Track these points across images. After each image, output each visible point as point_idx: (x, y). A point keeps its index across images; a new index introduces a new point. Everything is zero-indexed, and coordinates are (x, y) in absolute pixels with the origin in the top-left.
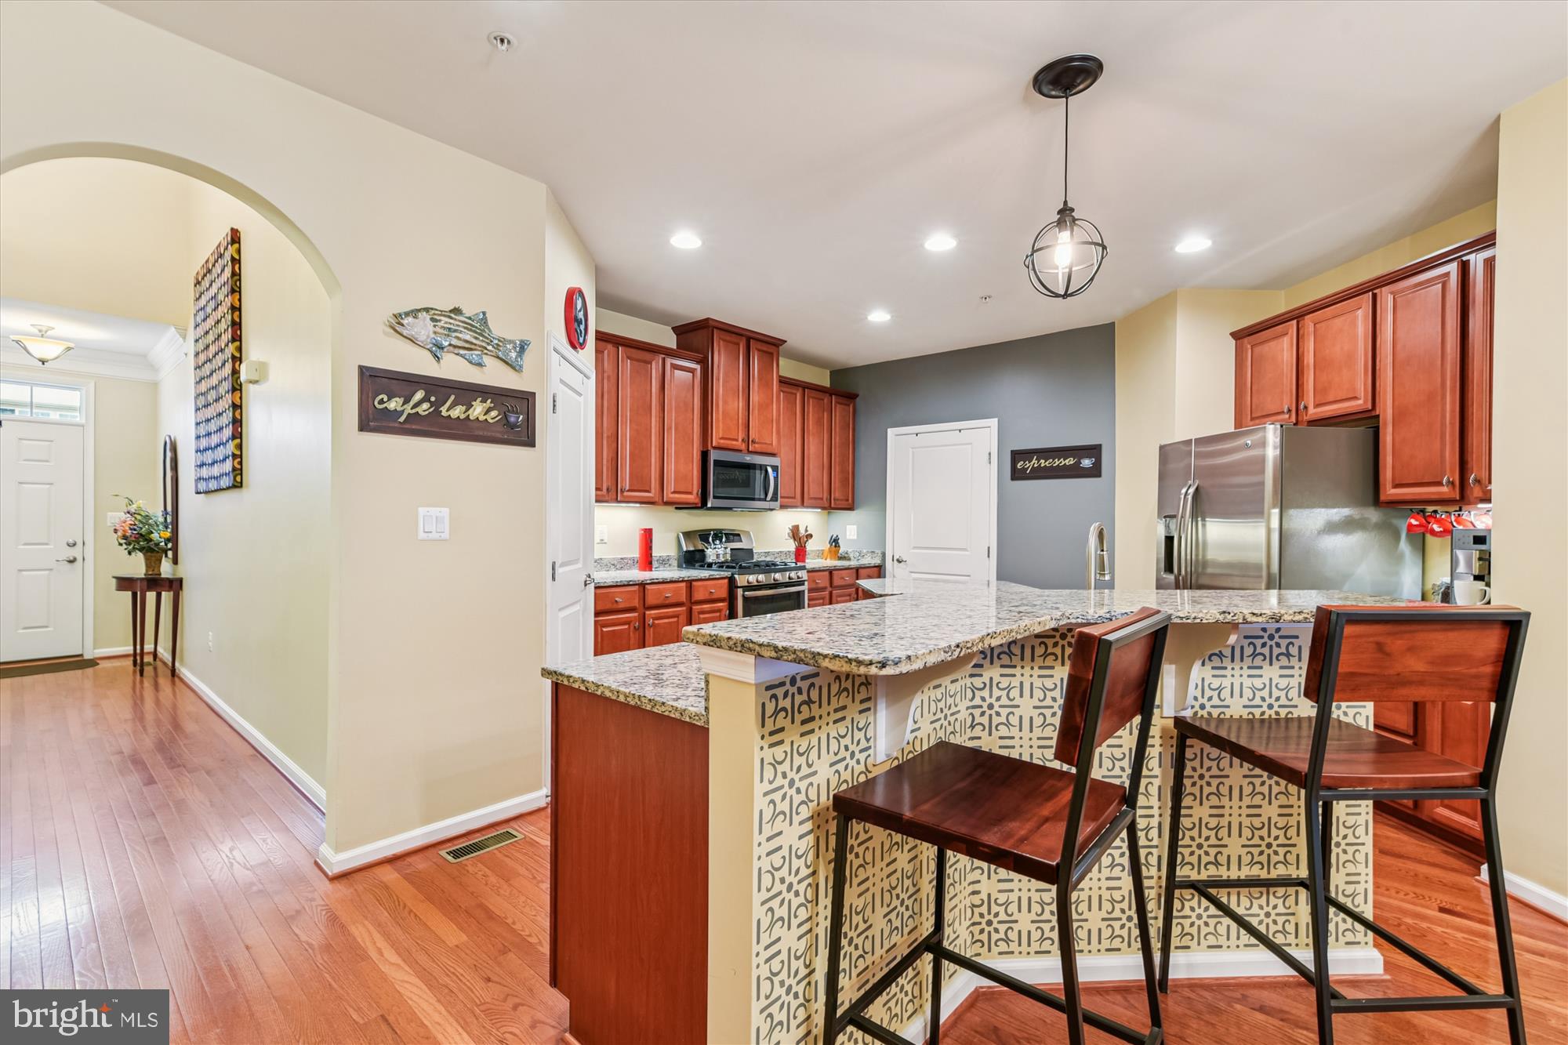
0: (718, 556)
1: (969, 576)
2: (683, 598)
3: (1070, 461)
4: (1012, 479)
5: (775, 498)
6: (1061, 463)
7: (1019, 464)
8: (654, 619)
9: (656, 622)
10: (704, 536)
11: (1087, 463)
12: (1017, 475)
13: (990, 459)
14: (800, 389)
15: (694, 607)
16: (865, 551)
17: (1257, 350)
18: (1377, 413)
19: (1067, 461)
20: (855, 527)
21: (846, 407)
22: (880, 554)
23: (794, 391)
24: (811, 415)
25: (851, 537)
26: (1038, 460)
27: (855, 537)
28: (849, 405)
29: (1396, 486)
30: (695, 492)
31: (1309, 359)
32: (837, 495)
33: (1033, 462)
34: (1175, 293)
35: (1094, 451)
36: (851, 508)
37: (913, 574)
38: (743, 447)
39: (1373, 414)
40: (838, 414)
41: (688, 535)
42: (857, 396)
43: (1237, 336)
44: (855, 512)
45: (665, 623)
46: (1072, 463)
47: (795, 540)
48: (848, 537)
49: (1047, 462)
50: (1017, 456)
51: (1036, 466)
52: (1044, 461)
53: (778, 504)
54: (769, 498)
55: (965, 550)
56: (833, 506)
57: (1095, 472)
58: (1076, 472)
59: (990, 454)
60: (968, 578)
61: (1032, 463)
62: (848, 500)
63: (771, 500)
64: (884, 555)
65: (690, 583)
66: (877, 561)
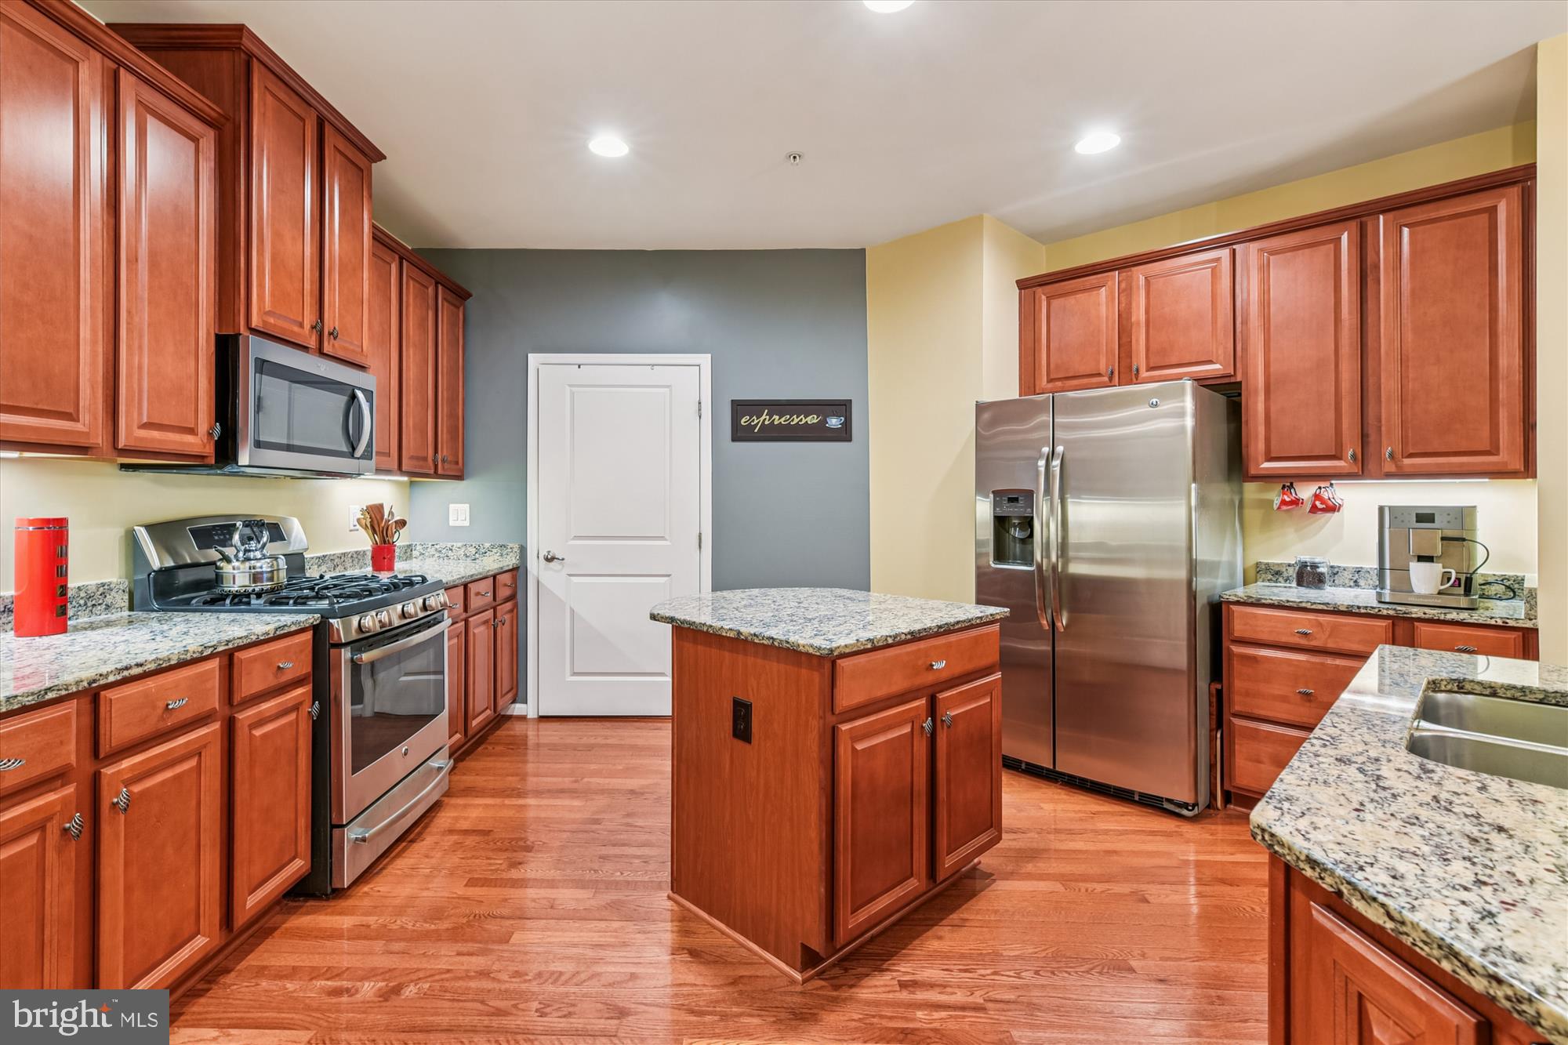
0: (256, 577)
1: (669, 576)
2: (215, 701)
3: (812, 419)
4: (733, 440)
5: (367, 455)
6: (801, 420)
7: (743, 420)
8: (128, 783)
9: (137, 788)
10: (213, 533)
11: (834, 422)
12: (740, 434)
13: (700, 410)
14: (397, 257)
15: (240, 716)
16: (487, 545)
17: (1055, 303)
18: (1239, 380)
19: (809, 419)
20: (467, 506)
21: (455, 310)
22: (515, 550)
23: (388, 259)
24: (411, 309)
25: (459, 523)
26: (770, 415)
27: (467, 523)
28: (458, 308)
29: (1270, 459)
30: (203, 427)
31: (1139, 314)
32: (445, 453)
33: (764, 417)
34: (980, 218)
35: (843, 407)
36: (459, 477)
37: (572, 578)
38: (312, 343)
39: (1233, 380)
40: (445, 313)
41: (163, 531)
42: (470, 295)
43: (1022, 285)
44: (464, 482)
45: (163, 783)
46: (815, 421)
47: (374, 531)
48: (451, 523)
49: (783, 419)
50: (740, 408)
51: (767, 423)
52: (777, 417)
53: (372, 463)
54: (359, 452)
55: (662, 538)
56: (440, 471)
57: (844, 434)
58: (819, 434)
59: (700, 403)
60: (666, 579)
61: (762, 419)
62: (457, 463)
63: (362, 457)
64: (523, 550)
65: (229, 658)
66: (511, 561)
